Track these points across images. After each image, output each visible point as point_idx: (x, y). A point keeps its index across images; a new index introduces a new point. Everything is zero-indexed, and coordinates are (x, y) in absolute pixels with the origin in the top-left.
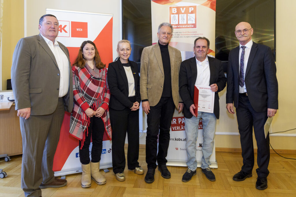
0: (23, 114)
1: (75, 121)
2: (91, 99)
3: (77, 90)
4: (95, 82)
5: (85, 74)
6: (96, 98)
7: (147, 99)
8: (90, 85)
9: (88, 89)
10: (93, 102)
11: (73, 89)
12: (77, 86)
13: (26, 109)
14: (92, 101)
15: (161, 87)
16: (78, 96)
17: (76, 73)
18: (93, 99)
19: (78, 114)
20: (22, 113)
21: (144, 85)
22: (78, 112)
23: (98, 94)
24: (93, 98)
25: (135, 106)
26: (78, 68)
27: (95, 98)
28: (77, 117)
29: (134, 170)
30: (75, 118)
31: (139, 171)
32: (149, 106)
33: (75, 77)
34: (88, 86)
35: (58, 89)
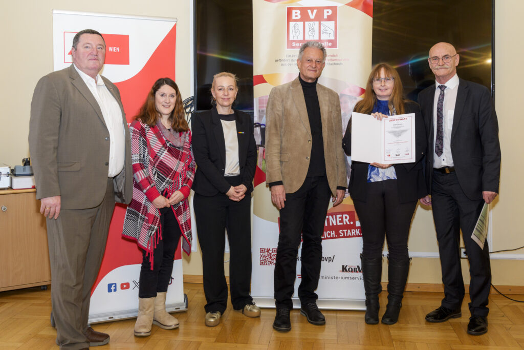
0: (50, 208)
1: (140, 219)
2: (164, 180)
3: (140, 164)
4: (174, 151)
5: (157, 137)
6: (172, 179)
7: (282, 180)
8: (165, 156)
9: (161, 162)
10: (167, 185)
11: (132, 161)
12: (142, 156)
13: (54, 198)
14: (164, 184)
15: (307, 158)
16: (141, 175)
17: (143, 133)
18: (168, 181)
19: (145, 206)
20: (49, 206)
21: (275, 154)
22: (143, 203)
23: (175, 172)
24: (168, 179)
25: (236, 193)
26: (145, 126)
27: (170, 180)
28: (142, 212)
29: (241, 310)
30: (140, 214)
31: (250, 310)
32: (284, 194)
33: (140, 140)
34: (161, 158)
35: (107, 164)
